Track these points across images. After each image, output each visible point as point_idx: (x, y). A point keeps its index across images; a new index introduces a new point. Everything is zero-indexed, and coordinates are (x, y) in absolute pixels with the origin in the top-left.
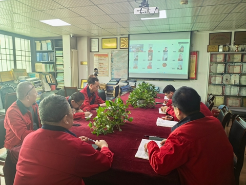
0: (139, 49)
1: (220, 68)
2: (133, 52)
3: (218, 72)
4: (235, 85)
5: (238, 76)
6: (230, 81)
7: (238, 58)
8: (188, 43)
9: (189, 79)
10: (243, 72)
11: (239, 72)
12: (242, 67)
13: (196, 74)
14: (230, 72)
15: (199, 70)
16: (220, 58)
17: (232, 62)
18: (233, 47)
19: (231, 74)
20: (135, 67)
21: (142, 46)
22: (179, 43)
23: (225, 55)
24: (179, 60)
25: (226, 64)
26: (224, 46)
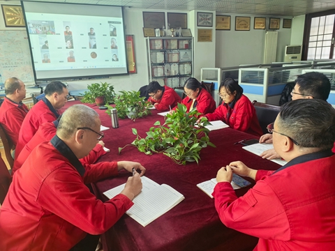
0: (47, 29)
1: (160, 57)
2: (37, 33)
3: (158, 62)
4: (174, 76)
5: (177, 65)
6: (170, 72)
7: (174, 44)
8: (120, 23)
9: (129, 73)
10: (181, 61)
11: (177, 61)
12: (179, 54)
13: (135, 67)
14: (170, 61)
15: (138, 62)
16: (158, 45)
17: (170, 50)
19: (171, 63)
20: (46, 61)
21: (51, 24)
22: (109, 22)
23: (163, 40)
24: (112, 48)
25: (165, 52)
26: (161, 29)
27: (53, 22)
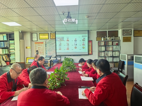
0: (62, 39)
1: (103, 49)
2: (58, 41)
3: (102, 50)
4: (110, 57)
5: (111, 52)
6: (108, 55)
7: (110, 43)
8: (87, 36)
9: (89, 54)
10: (114, 50)
11: (112, 50)
12: (113, 47)
13: (92, 52)
14: (108, 50)
15: (93, 50)
16: (103, 44)
17: (108, 46)
18: (108, 38)
19: (108, 51)
20: (60, 49)
21: (63, 38)
22: (83, 36)
23: (105, 42)
24: (83, 45)
25: (105, 46)
26: (104, 37)
27: (63, 37)
